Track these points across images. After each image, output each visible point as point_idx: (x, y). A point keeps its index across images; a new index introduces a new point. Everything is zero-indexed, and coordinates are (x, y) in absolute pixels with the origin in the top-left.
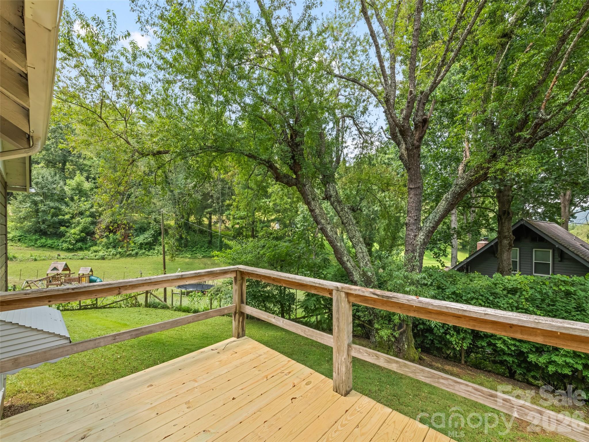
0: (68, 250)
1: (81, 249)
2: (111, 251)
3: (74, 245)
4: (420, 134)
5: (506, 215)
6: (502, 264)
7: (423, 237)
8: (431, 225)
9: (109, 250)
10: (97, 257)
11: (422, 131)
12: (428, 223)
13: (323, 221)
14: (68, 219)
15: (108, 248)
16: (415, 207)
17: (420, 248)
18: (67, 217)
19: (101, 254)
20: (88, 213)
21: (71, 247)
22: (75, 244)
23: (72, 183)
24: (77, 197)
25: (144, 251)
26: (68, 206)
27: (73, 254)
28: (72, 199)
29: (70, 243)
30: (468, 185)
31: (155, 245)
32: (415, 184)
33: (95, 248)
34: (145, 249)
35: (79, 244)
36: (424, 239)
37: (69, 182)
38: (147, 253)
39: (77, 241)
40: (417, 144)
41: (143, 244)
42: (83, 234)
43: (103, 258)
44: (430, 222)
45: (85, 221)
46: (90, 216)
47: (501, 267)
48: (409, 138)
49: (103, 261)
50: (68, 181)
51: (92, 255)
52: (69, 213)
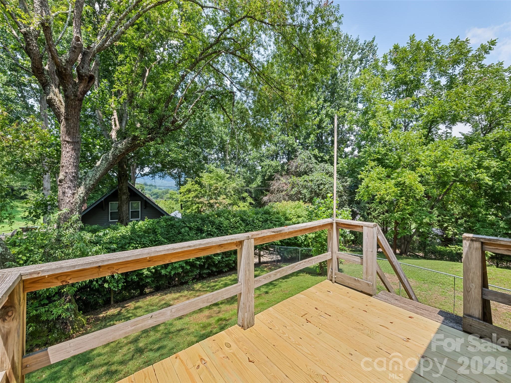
4: (84, 87)
5: (124, 177)
6: (122, 214)
7: (82, 195)
8: (92, 183)
11: (87, 86)
12: (88, 181)
16: (73, 163)
30: (126, 150)
32: (73, 138)
40: (81, 96)
44: (90, 180)
47: (121, 217)
48: (71, 86)
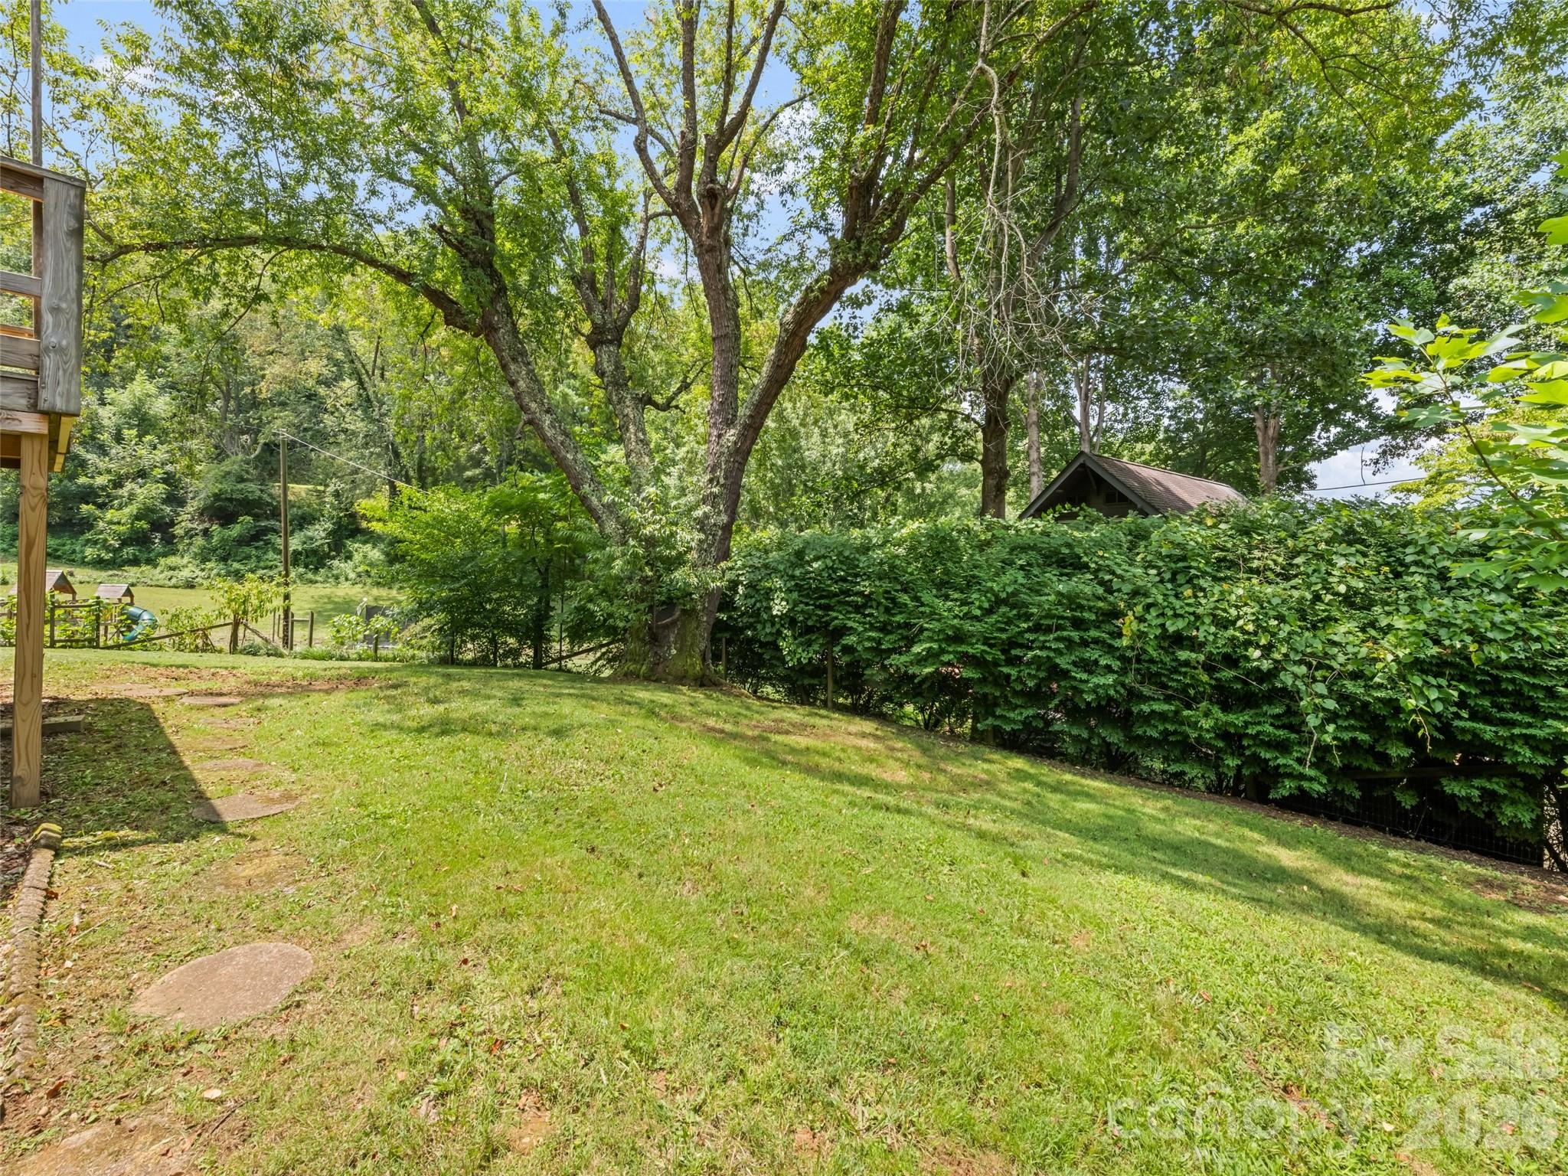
0: (99, 564)
1: (135, 562)
2: (212, 569)
3: (115, 551)
9: (209, 565)
10: (174, 581)
11: (713, 216)
13: (533, 405)
14: (103, 488)
15: (204, 560)
16: (721, 377)
17: (727, 462)
18: (100, 481)
19: (186, 573)
20: (158, 473)
21: (108, 556)
22: (120, 549)
23: (123, 398)
24: (134, 432)
25: (301, 570)
26: (105, 453)
27: (110, 572)
28: (118, 438)
29: (107, 547)
31: (333, 558)
33: (172, 560)
34: (306, 567)
35: (129, 551)
36: (735, 443)
37: (114, 395)
38: (310, 575)
39: (125, 543)
40: (709, 242)
41: (300, 553)
42: (143, 524)
43: (190, 585)
44: (746, 408)
45: (149, 492)
46: (165, 481)
49: (189, 591)
50: (110, 393)
51: (162, 576)
52: (109, 471)
